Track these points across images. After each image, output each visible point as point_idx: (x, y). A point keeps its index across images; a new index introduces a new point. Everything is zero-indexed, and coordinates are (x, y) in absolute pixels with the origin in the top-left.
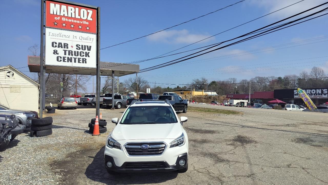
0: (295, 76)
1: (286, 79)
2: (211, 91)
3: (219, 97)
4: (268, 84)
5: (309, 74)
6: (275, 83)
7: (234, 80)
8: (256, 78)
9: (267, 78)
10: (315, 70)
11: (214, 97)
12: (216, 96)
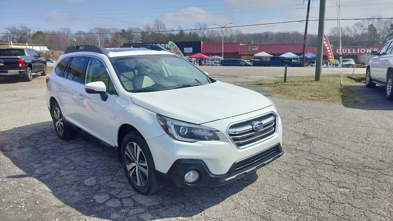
0: (138, 29)
1: (130, 32)
2: (39, 46)
3: (53, 53)
4: (110, 37)
5: (152, 28)
6: (120, 37)
7: (68, 30)
8: (96, 29)
9: (108, 30)
10: (157, 23)
11: (46, 54)
12: (47, 51)
